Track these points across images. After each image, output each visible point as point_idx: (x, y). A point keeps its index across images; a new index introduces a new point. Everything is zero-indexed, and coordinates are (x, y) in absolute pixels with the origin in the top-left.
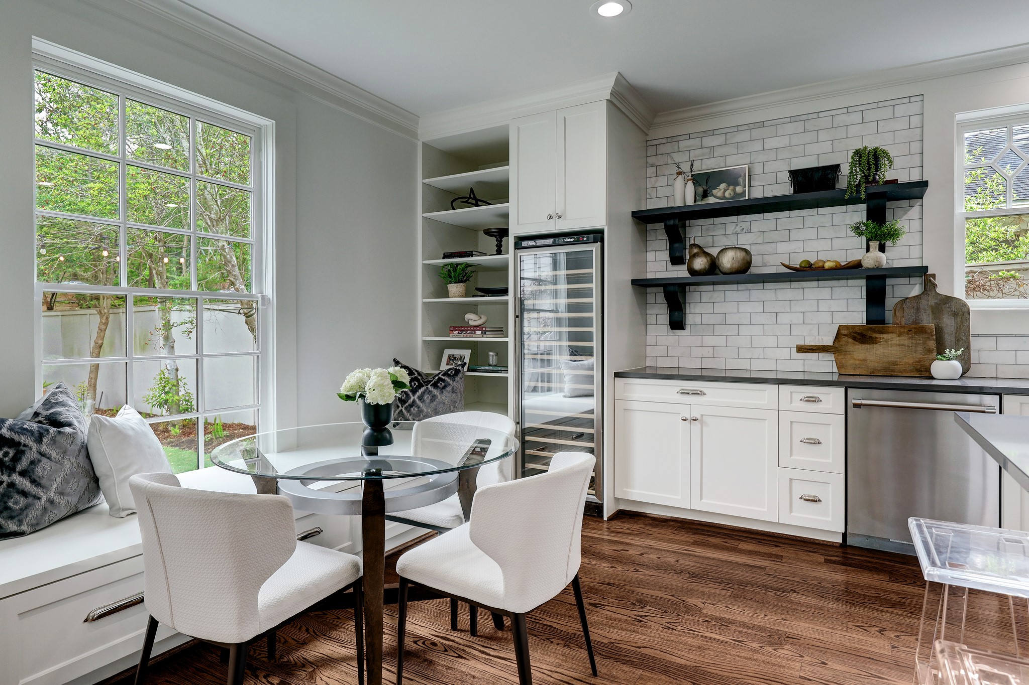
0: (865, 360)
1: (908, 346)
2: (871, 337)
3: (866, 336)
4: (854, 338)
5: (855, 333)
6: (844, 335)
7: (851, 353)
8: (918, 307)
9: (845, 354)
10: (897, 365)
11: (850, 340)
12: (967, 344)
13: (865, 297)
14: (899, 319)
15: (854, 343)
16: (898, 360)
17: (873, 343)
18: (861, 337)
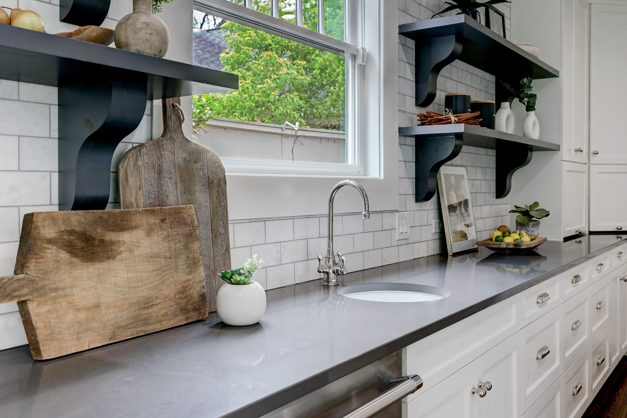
0: (96, 306)
1: (165, 257)
2: (102, 241)
3: (94, 239)
4: (71, 248)
5: (71, 232)
6: (51, 241)
7: (68, 291)
8: (159, 165)
9: (54, 298)
10: (152, 306)
11: (64, 255)
12: (226, 242)
13: (56, 135)
14: (134, 194)
15: (71, 263)
16: (153, 292)
17: (108, 258)
18: (84, 245)
